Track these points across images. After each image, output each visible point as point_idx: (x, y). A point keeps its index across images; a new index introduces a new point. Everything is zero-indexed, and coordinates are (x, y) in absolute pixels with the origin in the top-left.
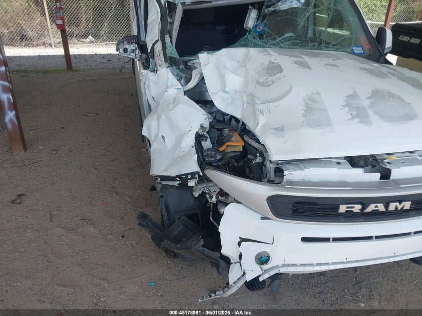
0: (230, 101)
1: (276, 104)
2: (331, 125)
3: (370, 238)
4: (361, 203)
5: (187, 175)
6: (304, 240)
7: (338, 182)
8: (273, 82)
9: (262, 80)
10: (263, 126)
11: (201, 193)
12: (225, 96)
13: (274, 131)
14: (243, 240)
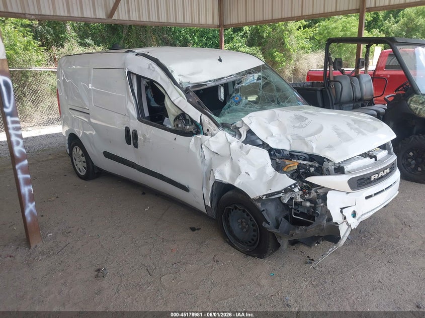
0: (277, 141)
1: (319, 135)
2: (352, 139)
3: (383, 191)
4: (377, 173)
5: (290, 186)
6: (367, 198)
7: (364, 166)
8: (307, 125)
9: (297, 125)
10: (316, 148)
11: (289, 199)
12: (273, 139)
13: (327, 149)
14: (342, 209)
